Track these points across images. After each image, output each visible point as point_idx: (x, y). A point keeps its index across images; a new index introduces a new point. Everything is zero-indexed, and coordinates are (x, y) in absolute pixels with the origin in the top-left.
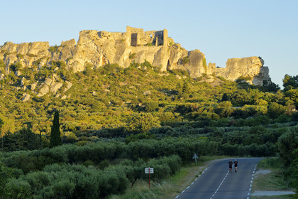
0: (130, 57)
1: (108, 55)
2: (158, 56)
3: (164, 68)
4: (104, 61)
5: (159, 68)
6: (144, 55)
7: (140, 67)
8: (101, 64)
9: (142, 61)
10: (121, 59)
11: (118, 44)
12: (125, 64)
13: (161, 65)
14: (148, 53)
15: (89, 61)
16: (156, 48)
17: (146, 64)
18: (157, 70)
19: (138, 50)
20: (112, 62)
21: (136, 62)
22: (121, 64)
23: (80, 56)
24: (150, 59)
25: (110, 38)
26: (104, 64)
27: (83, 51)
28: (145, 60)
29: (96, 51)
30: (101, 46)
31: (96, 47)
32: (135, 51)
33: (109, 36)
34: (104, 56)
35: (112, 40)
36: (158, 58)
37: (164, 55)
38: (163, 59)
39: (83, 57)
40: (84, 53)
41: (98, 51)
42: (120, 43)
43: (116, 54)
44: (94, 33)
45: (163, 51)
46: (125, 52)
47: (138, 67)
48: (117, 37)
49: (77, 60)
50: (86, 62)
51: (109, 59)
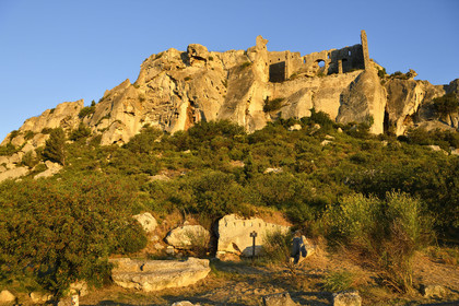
0: (266, 109)
1: (201, 98)
2: (353, 97)
3: (377, 128)
4: (191, 115)
7: (298, 127)
8: (182, 124)
9: (303, 112)
10: (241, 108)
11: (233, 77)
12: (253, 123)
13: (370, 119)
14: (318, 94)
15: (154, 124)
17: (318, 117)
18: (359, 131)
19: (291, 88)
20: (213, 115)
21: (285, 117)
22: (241, 120)
23: (129, 109)
24: (330, 107)
25: (213, 64)
26: (192, 125)
27: (142, 100)
28: (312, 110)
29: (173, 94)
30: (187, 79)
31: (173, 85)
32: (280, 94)
33: (211, 59)
34: (192, 103)
35: (218, 69)
36: (354, 100)
37: (373, 90)
38: (372, 100)
39: (137, 112)
40: (144, 104)
41: (177, 93)
42: (238, 73)
43: (227, 99)
44: (173, 55)
45: (369, 81)
46: (251, 89)
47: (292, 128)
48: (231, 62)
49: (118, 118)
50: (146, 126)
51: (205, 110)
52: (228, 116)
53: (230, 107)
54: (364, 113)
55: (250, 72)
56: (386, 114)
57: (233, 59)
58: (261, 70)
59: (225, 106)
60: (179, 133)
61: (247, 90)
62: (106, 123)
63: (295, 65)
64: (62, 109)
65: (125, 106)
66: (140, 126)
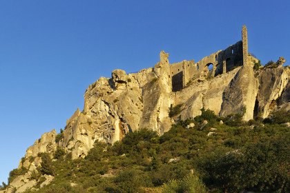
0: (171, 115)
1: (127, 115)
2: (232, 94)
3: (249, 116)
4: (122, 130)
5: (239, 117)
6: (199, 99)
7: (192, 125)
9: (197, 113)
10: (154, 118)
13: (243, 109)
14: (209, 95)
15: (100, 139)
17: (207, 115)
18: (234, 121)
19: (187, 93)
20: (136, 127)
23: (84, 131)
24: (215, 105)
25: (131, 85)
26: (124, 136)
27: (90, 123)
28: (203, 110)
29: (108, 115)
30: (115, 101)
31: (107, 107)
32: (180, 100)
33: (129, 80)
34: (121, 120)
35: (135, 88)
36: (232, 96)
37: (247, 84)
38: (246, 92)
39: (89, 133)
40: (92, 125)
41: (110, 114)
42: (149, 89)
43: (144, 111)
44: (103, 83)
45: (245, 76)
46: (160, 100)
47: (188, 126)
49: (78, 139)
50: (96, 141)
51: (130, 124)
52: (146, 125)
53: (146, 118)
54: (239, 105)
55: (158, 86)
56: (257, 102)
57: (145, 77)
58: (166, 82)
59: (143, 117)
60: (117, 143)
61: (156, 102)
62: (72, 144)
63: (190, 73)
64: (45, 138)
65: (80, 130)
66: (93, 142)
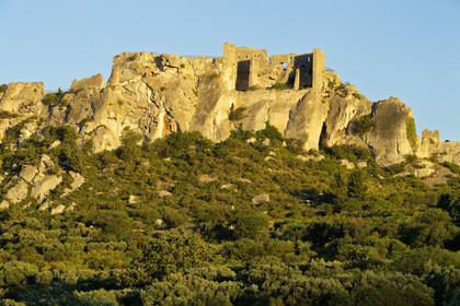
0: (231, 118)
1: (177, 111)
2: (298, 114)
3: (312, 142)
4: (168, 125)
5: (301, 143)
6: (263, 110)
7: (253, 140)
8: (160, 133)
9: (260, 126)
10: (209, 121)
11: (203, 86)
12: (219, 133)
13: (305, 136)
15: (134, 127)
16: (295, 95)
17: (270, 132)
18: (295, 147)
19: (252, 98)
20: (186, 127)
21: (244, 128)
22: (210, 133)
23: (112, 115)
24: (280, 121)
25: (185, 71)
26: (169, 133)
27: (120, 103)
28: (267, 123)
29: (150, 102)
30: (162, 89)
31: (150, 92)
32: (243, 102)
33: (183, 66)
34: (168, 113)
35: (189, 76)
36: (297, 118)
37: (312, 111)
38: (309, 120)
39: (119, 117)
40: (123, 106)
41: (154, 102)
42: (207, 83)
43: (198, 110)
44: (147, 59)
46: (218, 103)
47: (249, 141)
48: (201, 69)
49: (103, 123)
50: (127, 129)
51: (180, 122)
52: (199, 128)
53: (201, 119)
54: (302, 132)
55: (217, 86)
57: (203, 66)
59: (197, 116)
60: (158, 139)
61: (215, 104)
62: (91, 126)
65: (108, 113)
66: (121, 128)
